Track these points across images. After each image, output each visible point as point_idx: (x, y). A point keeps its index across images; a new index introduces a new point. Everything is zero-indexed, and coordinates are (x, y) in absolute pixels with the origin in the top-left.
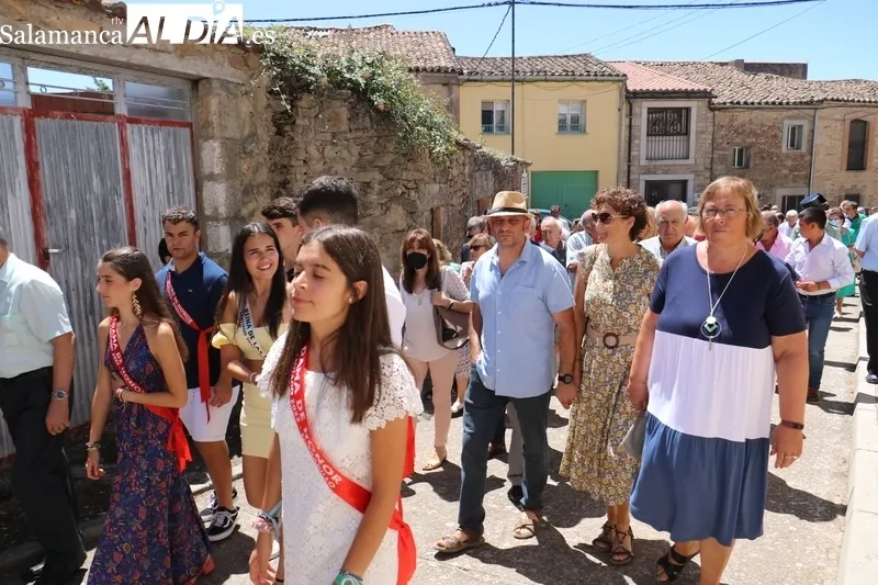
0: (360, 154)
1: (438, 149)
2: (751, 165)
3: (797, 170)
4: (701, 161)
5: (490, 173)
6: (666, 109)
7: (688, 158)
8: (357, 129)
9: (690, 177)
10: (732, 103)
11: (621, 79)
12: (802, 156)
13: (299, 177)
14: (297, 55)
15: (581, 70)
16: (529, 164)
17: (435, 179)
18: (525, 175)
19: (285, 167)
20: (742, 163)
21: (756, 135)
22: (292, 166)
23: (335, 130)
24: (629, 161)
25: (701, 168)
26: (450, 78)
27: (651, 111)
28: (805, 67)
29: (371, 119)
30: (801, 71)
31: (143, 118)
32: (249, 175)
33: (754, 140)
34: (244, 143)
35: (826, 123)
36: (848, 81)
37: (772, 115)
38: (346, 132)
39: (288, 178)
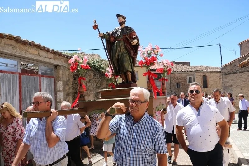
0: (96, 85)
4: (168, 86)
8: (95, 78)
10: (174, 72)
19: (76, 88)
20: (178, 87)
21: (181, 80)
25: (168, 88)
28: (189, 63)
29: (99, 76)
31: (44, 75)
32: (68, 90)
33: (180, 81)
34: (67, 82)
35: (197, 76)
36: (200, 66)
37: (184, 75)
38: (93, 79)
39: (77, 91)
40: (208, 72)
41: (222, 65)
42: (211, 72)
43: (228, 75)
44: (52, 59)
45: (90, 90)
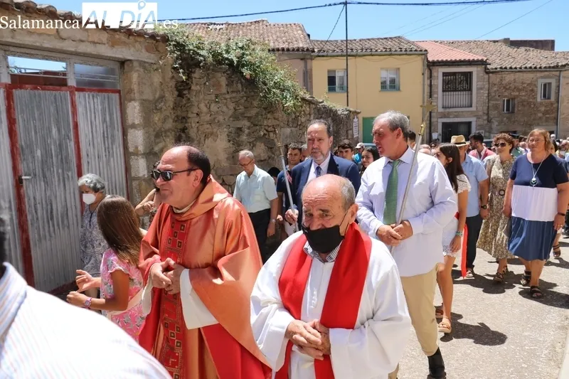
0: (235, 108)
1: (288, 104)
2: (516, 110)
3: (548, 114)
4: (480, 108)
6: (455, 73)
7: (471, 106)
8: (232, 92)
9: (473, 120)
10: (501, 68)
11: (424, 53)
12: (552, 104)
13: (193, 125)
14: (192, 43)
15: (395, 47)
16: (359, 113)
17: (288, 125)
18: (356, 120)
19: (184, 118)
20: (509, 109)
21: (519, 90)
22: (189, 118)
23: (218, 93)
25: (481, 113)
26: (305, 54)
27: (445, 74)
28: (553, 42)
29: (242, 85)
30: (550, 45)
31: (87, 88)
32: (160, 124)
33: (517, 93)
34: (156, 103)
37: (528, 77)
38: (225, 94)
39: (186, 125)
44: (103, 46)
45: (219, 122)
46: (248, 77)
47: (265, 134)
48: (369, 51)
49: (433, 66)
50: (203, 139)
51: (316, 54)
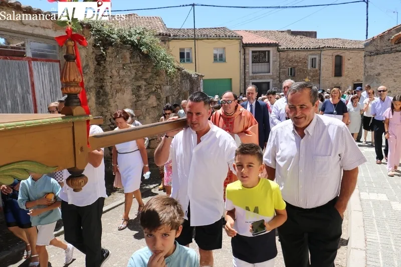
0: (136, 73)
1: (170, 70)
2: (296, 75)
3: (315, 77)
4: (275, 74)
5: (188, 80)
6: (259, 51)
7: (269, 72)
8: (134, 62)
9: (271, 81)
10: (287, 48)
11: (240, 38)
12: (317, 71)
13: (108, 84)
14: (106, 29)
15: (222, 34)
16: (203, 76)
17: (167, 84)
18: (202, 81)
19: (102, 79)
20: (292, 75)
21: (297, 62)
22: (105, 79)
23: (124, 62)
24: (245, 74)
25: (275, 77)
26: (165, 38)
27: (253, 52)
28: (315, 33)
29: (140, 58)
30: (314, 35)
31: (38, 58)
32: (86, 83)
33: (296, 64)
34: (83, 69)
35: (326, 57)
36: (333, 39)
37: (304, 54)
38: (129, 64)
39: (103, 84)
40: (346, 49)
41: (367, 38)
42: (350, 49)
43: (375, 56)
44: (50, 30)
45: (125, 82)
46: (146, 52)
47: (155, 90)
48: (206, 36)
49: (246, 46)
50: (115, 93)
51: (172, 37)
